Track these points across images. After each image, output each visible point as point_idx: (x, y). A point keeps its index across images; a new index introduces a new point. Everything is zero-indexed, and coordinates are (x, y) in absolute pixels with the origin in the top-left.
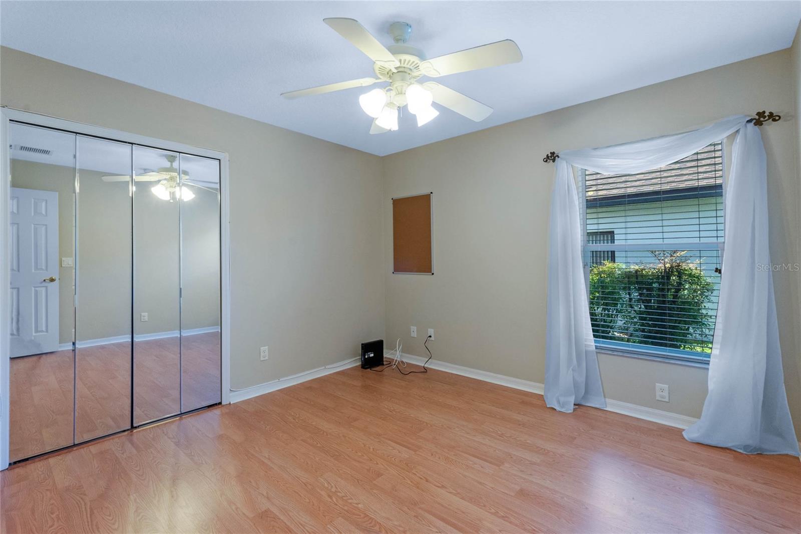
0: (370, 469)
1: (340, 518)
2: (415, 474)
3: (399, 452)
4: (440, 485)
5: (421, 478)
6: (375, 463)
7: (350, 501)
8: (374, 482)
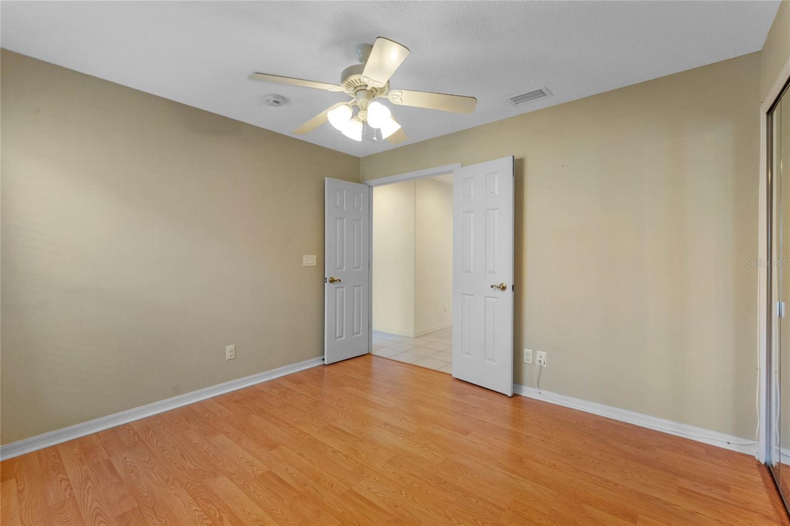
0: (400, 467)
1: (412, 432)
2: (356, 462)
3: (370, 489)
4: (337, 453)
5: (352, 459)
6: (396, 474)
7: (409, 441)
8: (393, 455)
